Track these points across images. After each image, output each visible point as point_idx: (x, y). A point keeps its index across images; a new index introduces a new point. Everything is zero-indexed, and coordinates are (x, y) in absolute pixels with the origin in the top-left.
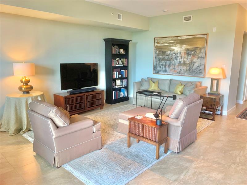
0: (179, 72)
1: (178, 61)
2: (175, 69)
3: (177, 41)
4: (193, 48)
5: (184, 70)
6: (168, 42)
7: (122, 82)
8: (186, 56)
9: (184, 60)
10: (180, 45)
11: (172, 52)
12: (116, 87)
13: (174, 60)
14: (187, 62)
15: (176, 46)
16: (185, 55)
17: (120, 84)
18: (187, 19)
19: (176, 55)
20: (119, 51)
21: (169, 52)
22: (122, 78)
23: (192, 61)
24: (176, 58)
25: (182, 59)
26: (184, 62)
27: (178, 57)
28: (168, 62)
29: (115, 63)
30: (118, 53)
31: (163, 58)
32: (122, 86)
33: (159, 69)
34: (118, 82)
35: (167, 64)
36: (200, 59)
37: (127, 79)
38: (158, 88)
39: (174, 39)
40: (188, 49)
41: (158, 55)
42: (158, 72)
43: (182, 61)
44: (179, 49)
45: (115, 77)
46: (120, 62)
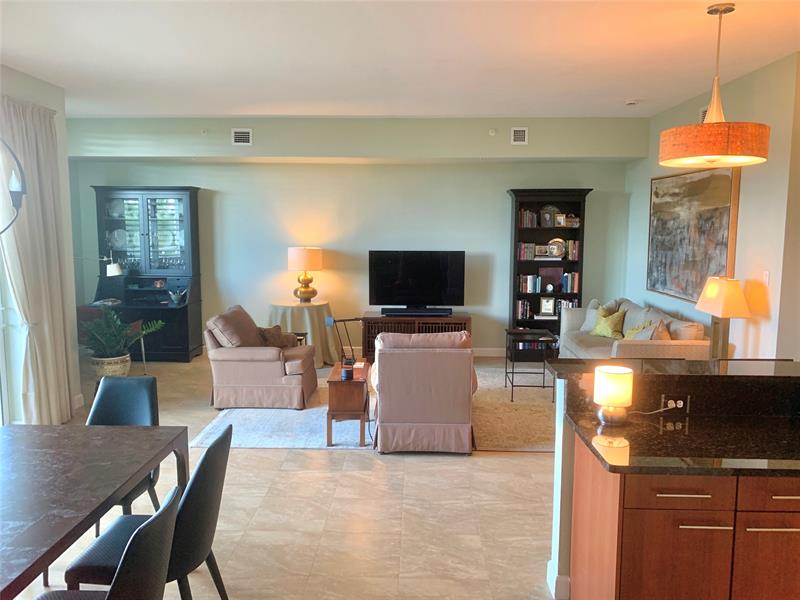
0: (685, 291)
1: (685, 251)
2: (677, 277)
3: (684, 188)
4: (708, 210)
5: (692, 282)
6: (671, 192)
7: (557, 305)
8: (697, 237)
9: (693, 250)
10: (690, 201)
11: (676, 224)
12: (536, 318)
13: (677, 250)
14: (698, 258)
15: (682, 205)
16: (695, 232)
17: (551, 311)
19: (681, 232)
20: (553, 219)
21: (672, 222)
22: (559, 295)
23: (706, 253)
24: (681, 241)
25: (691, 248)
26: (694, 256)
27: (684, 239)
28: (669, 253)
29: (530, 252)
30: (549, 225)
31: (663, 243)
32: (556, 318)
33: (655, 274)
34: (547, 306)
35: (668, 263)
36: (719, 247)
37: (576, 298)
38: (622, 333)
39: (680, 181)
40: (701, 215)
41: (656, 233)
42: (654, 286)
43: (691, 255)
44: (685, 213)
45: (529, 290)
46: (555, 249)
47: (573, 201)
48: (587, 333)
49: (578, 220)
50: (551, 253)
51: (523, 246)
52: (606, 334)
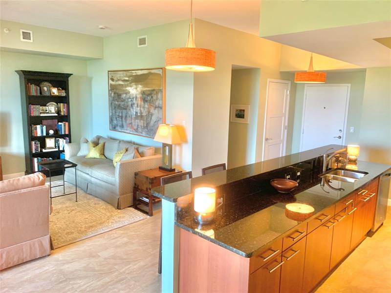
0: (136, 130)
1: (135, 110)
2: (131, 123)
3: (131, 78)
4: (149, 90)
5: (141, 126)
6: (123, 79)
7: (56, 142)
8: (142, 103)
9: (140, 110)
10: (136, 85)
11: (128, 96)
12: (44, 151)
13: (130, 110)
14: (144, 114)
15: (131, 86)
16: (141, 101)
17: (53, 146)
18: (142, 42)
19: (131, 100)
20: (50, 90)
21: (125, 95)
22: (57, 135)
23: (149, 112)
24: (132, 105)
25: (139, 109)
26: (141, 113)
27: (134, 104)
28: (124, 111)
29: (37, 111)
30: (47, 94)
31: (119, 106)
32: (57, 150)
33: (115, 122)
34: (50, 143)
35: (124, 116)
36: (157, 109)
37: (68, 137)
38: (104, 155)
39: (129, 74)
40: (144, 92)
41: (113, 100)
42: (115, 128)
43: (139, 112)
44: (134, 91)
45: (39, 134)
46: (51, 109)
47: (61, 81)
48: (84, 157)
49: (64, 91)
50: (50, 111)
51: (32, 107)
52: (96, 157)
